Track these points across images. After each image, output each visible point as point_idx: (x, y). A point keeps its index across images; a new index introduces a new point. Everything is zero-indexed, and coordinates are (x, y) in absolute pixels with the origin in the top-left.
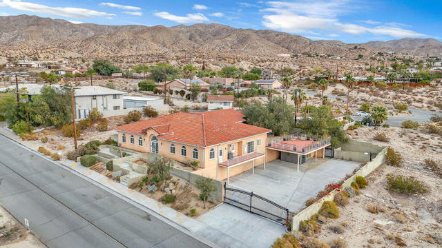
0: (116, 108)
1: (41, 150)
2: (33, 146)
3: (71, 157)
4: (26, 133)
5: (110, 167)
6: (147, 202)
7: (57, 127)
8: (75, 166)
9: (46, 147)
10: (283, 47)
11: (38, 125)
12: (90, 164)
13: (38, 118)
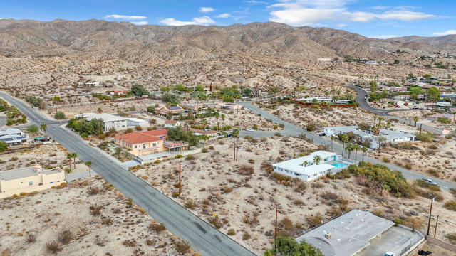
0: (123, 126)
1: (90, 144)
2: (87, 142)
3: (98, 147)
4: (85, 137)
5: (108, 150)
6: (115, 160)
7: (97, 135)
8: (99, 149)
9: (91, 143)
10: (332, 48)
11: (89, 134)
12: (103, 149)
13: (90, 132)
